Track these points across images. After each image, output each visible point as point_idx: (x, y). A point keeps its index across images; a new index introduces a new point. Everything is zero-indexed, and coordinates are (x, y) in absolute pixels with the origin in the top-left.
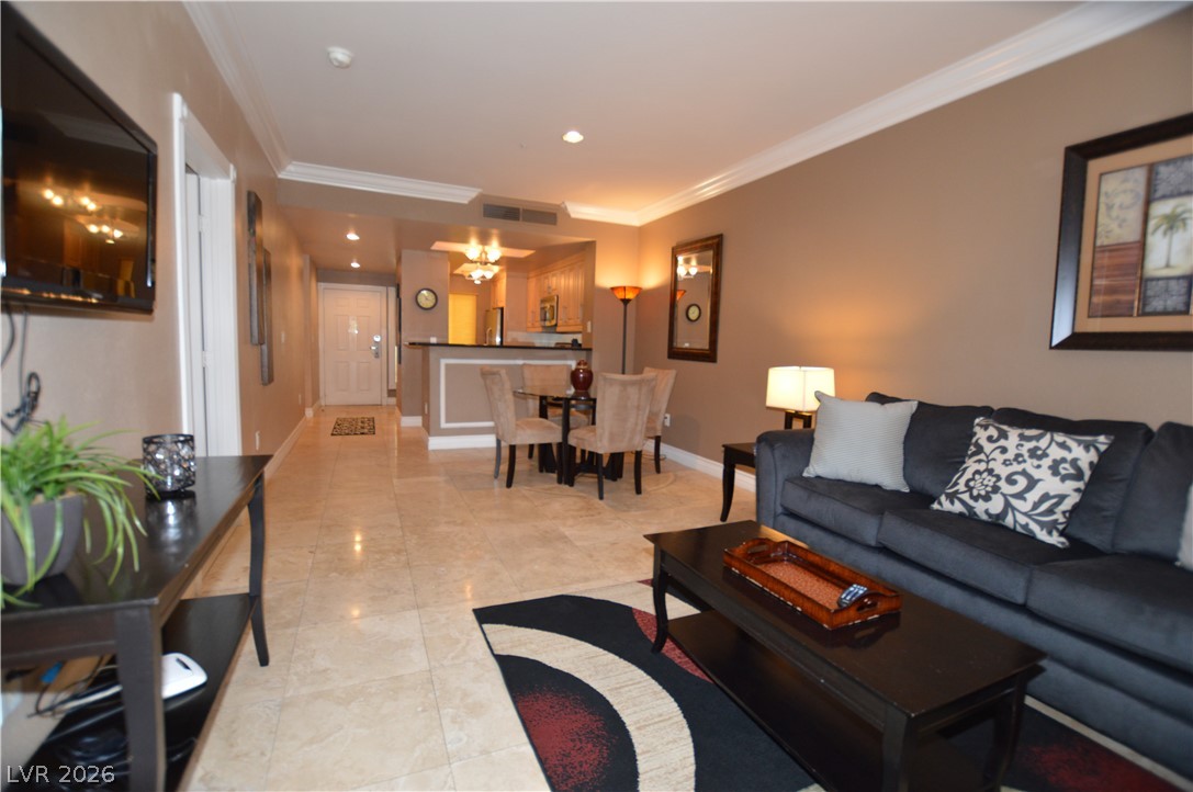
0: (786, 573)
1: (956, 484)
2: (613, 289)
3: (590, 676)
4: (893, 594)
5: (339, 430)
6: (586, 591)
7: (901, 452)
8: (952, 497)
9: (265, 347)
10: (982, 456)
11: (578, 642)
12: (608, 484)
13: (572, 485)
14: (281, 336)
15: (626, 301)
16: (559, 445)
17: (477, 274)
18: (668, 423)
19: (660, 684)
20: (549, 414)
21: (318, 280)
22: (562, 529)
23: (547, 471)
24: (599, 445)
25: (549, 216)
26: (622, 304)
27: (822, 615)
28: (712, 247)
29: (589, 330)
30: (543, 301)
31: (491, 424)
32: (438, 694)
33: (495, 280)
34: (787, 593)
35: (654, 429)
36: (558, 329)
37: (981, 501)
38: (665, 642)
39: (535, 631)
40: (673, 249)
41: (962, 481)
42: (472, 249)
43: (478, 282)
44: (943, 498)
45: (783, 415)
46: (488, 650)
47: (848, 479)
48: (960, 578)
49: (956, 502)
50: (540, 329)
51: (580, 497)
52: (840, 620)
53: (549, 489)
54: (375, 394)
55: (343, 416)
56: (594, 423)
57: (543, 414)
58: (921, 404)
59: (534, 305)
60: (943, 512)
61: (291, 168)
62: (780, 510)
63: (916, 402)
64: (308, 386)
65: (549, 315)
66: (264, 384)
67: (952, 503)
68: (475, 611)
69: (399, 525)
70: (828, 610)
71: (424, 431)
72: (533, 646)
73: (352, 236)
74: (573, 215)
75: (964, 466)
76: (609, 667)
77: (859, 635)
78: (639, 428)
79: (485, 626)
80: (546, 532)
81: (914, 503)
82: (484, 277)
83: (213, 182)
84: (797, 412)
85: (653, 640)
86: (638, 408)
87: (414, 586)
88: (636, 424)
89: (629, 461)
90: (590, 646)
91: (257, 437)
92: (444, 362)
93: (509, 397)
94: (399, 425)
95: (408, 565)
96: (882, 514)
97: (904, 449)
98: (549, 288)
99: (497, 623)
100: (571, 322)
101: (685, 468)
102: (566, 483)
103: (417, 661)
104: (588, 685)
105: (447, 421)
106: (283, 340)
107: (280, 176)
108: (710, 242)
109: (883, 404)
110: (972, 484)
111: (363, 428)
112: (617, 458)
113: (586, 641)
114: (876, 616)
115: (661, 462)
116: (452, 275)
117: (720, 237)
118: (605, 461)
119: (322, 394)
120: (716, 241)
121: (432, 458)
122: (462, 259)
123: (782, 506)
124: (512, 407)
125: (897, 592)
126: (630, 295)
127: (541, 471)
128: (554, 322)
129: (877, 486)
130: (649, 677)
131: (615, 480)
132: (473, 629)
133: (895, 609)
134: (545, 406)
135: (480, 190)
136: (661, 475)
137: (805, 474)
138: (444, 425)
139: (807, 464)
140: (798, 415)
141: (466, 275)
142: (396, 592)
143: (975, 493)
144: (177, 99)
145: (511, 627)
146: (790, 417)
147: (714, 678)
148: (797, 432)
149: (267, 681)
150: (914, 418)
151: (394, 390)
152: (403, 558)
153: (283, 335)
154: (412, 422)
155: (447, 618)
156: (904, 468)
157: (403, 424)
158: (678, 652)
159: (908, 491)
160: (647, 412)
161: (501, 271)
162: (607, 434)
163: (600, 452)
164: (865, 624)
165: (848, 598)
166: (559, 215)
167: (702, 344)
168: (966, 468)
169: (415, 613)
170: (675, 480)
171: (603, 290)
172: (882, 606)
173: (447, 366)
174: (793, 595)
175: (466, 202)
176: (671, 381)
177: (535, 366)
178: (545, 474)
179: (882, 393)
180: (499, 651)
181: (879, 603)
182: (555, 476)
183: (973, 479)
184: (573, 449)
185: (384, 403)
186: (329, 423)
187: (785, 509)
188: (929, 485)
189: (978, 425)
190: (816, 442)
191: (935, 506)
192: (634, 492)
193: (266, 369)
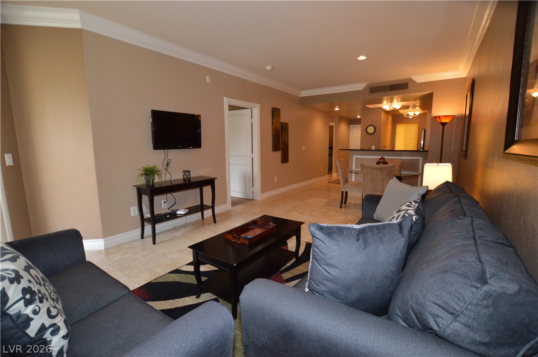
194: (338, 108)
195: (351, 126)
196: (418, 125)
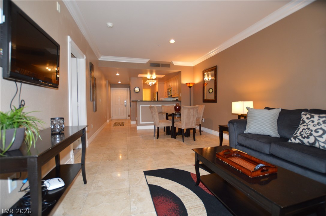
0: (237, 161)
1: (296, 133)
2: (186, 84)
3: (176, 192)
4: (274, 167)
5: (115, 125)
6: (176, 167)
7: (277, 124)
8: (295, 138)
9: (94, 102)
10: (305, 124)
11: (173, 182)
12: (185, 138)
13: (175, 138)
14: (99, 100)
15: (190, 87)
16: (171, 127)
17: (151, 83)
18: (203, 121)
19: (198, 196)
20: (169, 119)
21: (111, 87)
22: (171, 150)
23: (169, 135)
24: (182, 126)
25: (168, 65)
26: (189, 88)
27: (248, 173)
28: (214, 70)
29: (180, 96)
30: (168, 89)
31: (153, 122)
32: (130, 194)
33: (155, 84)
34: (236, 166)
35: (199, 122)
36: (172, 97)
37: (306, 139)
38: (199, 183)
39: (160, 178)
40: (203, 71)
41: (298, 133)
42: (148, 76)
43: (151, 85)
44: (292, 138)
45: (237, 116)
46: (147, 183)
47: (259, 134)
48: (300, 164)
49: (297, 139)
50: (167, 97)
51: (178, 141)
52: (255, 174)
53: (169, 139)
54: (125, 116)
55: (117, 122)
56: (181, 121)
57: (167, 118)
58: (282, 110)
59: (166, 90)
60: (292, 143)
61: (101, 57)
62: (237, 144)
63: (281, 109)
64: (108, 114)
65: (170, 93)
66: (94, 112)
67: (295, 140)
68: (144, 172)
69: (127, 148)
70: (250, 171)
71: (136, 125)
72: (159, 182)
73: (118, 74)
74: (175, 65)
75: (299, 128)
76: (182, 190)
77: (262, 180)
78: (194, 121)
79: (146, 176)
80: (167, 151)
81: (282, 141)
82: (152, 84)
83: (80, 59)
84: (241, 114)
85: (196, 182)
86: (193, 115)
87: (128, 164)
88: (193, 120)
89: (192, 131)
90: (177, 183)
91: (92, 125)
92: (141, 106)
93: (157, 113)
94: (130, 124)
95: (127, 159)
96: (271, 143)
97: (278, 123)
98: (170, 85)
99: (150, 175)
100: (176, 94)
101: (209, 134)
102: (174, 138)
103: (126, 185)
104: (175, 195)
105: (142, 122)
106: (100, 101)
107: (99, 60)
108: (213, 68)
109: (269, 110)
110: (302, 133)
111: (121, 124)
112: (188, 130)
113: (175, 182)
114: (268, 174)
115: (202, 132)
116: (144, 84)
117: (216, 66)
118: (185, 131)
119: (112, 116)
120: (215, 68)
121: (138, 132)
122: (146, 79)
123: (237, 142)
124: (158, 117)
125: (275, 167)
126: (191, 85)
127: (167, 135)
128: (171, 95)
129: (269, 136)
130: (194, 193)
131: (188, 137)
132: (143, 177)
133: (275, 172)
134: (168, 116)
135: (149, 60)
136: (201, 136)
137: (244, 132)
138: (141, 123)
139: (245, 129)
140: (242, 115)
141: (148, 83)
142: (123, 166)
143: (303, 136)
144: (69, 37)
145: (154, 177)
146: (240, 116)
147: (214, 194)
148: (242, 120)
149: (85, 188)
150: (280, 114)
151: (129, 115)
152: (126, 157)
153: (100, 100)
154: (133, 123)
155: (136, 173)
156: (278, 130)
157: (131, 123)
158: (204, 186)
159: (280, 137)
160: (196, 117)
161: (157, 82)
162: (184, 123)
163: (183, 128)
164: (264, 177)
165: (258, 168)
166: (171, 65)
167: (212, 97)
168: (300, 128)
169: (127, 172)
170: (206, 137)
171: (184, 85)
172: (270, 170)
173: (142, 107)
174: (238, 166)
175: (146, 63)
176: (204, 109)
177: (165, 106)
178: (168, 135)
179: (269, 107)
180: (149, 183)
181: (269, 170)
182: (171, 136)
183: (302, 131)
184: (175, 128)
185: (127, 118)
186: (113, 123)
187: (238, 143)
188: (287, 135)
189: (303, 114)
190: (247, 122)
191: (290, 141)
192: (193, 140)
193: (95, 108)
194: (119, 74)
195: (112, 88)
196: (150, 90)
